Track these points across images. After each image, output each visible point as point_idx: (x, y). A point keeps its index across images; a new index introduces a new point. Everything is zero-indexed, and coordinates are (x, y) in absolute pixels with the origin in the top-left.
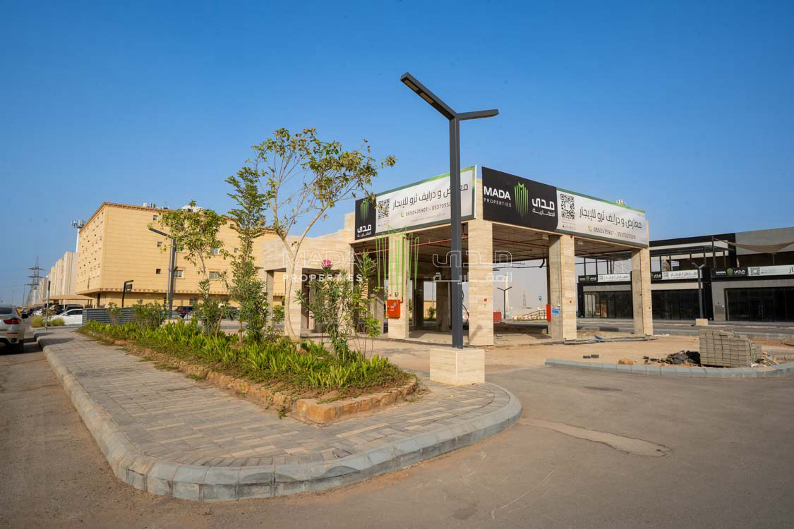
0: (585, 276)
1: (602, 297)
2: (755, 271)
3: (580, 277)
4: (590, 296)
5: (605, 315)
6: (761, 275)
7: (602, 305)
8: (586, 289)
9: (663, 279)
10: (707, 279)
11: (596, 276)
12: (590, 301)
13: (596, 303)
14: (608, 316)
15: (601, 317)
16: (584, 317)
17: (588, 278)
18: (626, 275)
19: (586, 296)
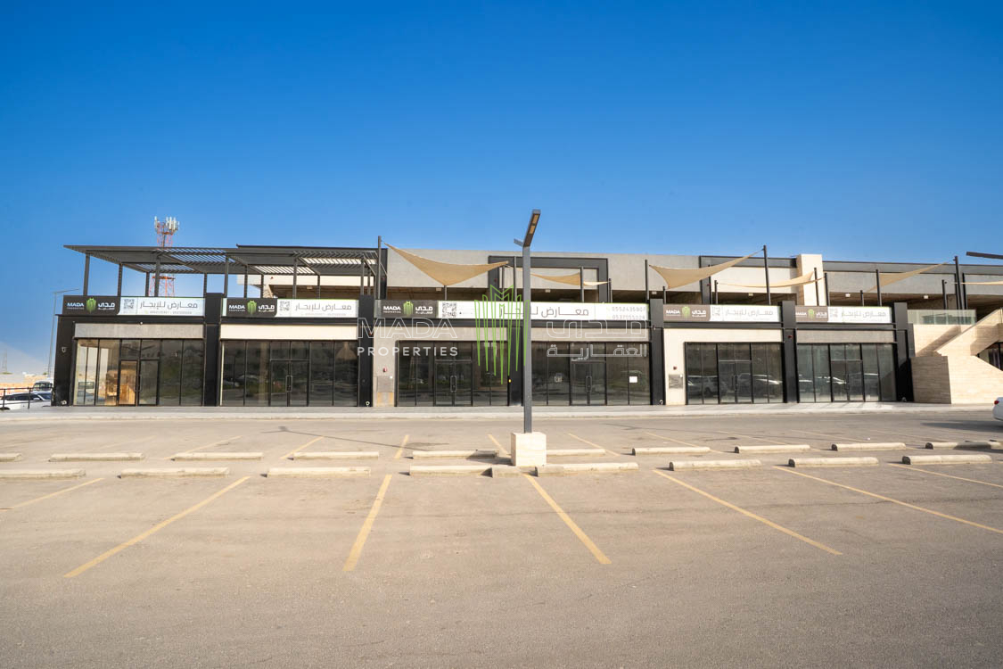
0: (84, 299)
1: (126, 353)
2: (449, 310)
3: (67, 299)
4: (93, 351)
5: (131, 398)
6: (458, 317)
7: (123, 372)
8: (82, 330)
9: (278, 315)
10: (366, 318)
11: (117, 300)
12: (91, 364)
13: (109, 368)
14: (138, 397)
15: (119, 401)
16: (70, 403)
17: (91, 303)
18: (193, 301)
19: (81, 351)
